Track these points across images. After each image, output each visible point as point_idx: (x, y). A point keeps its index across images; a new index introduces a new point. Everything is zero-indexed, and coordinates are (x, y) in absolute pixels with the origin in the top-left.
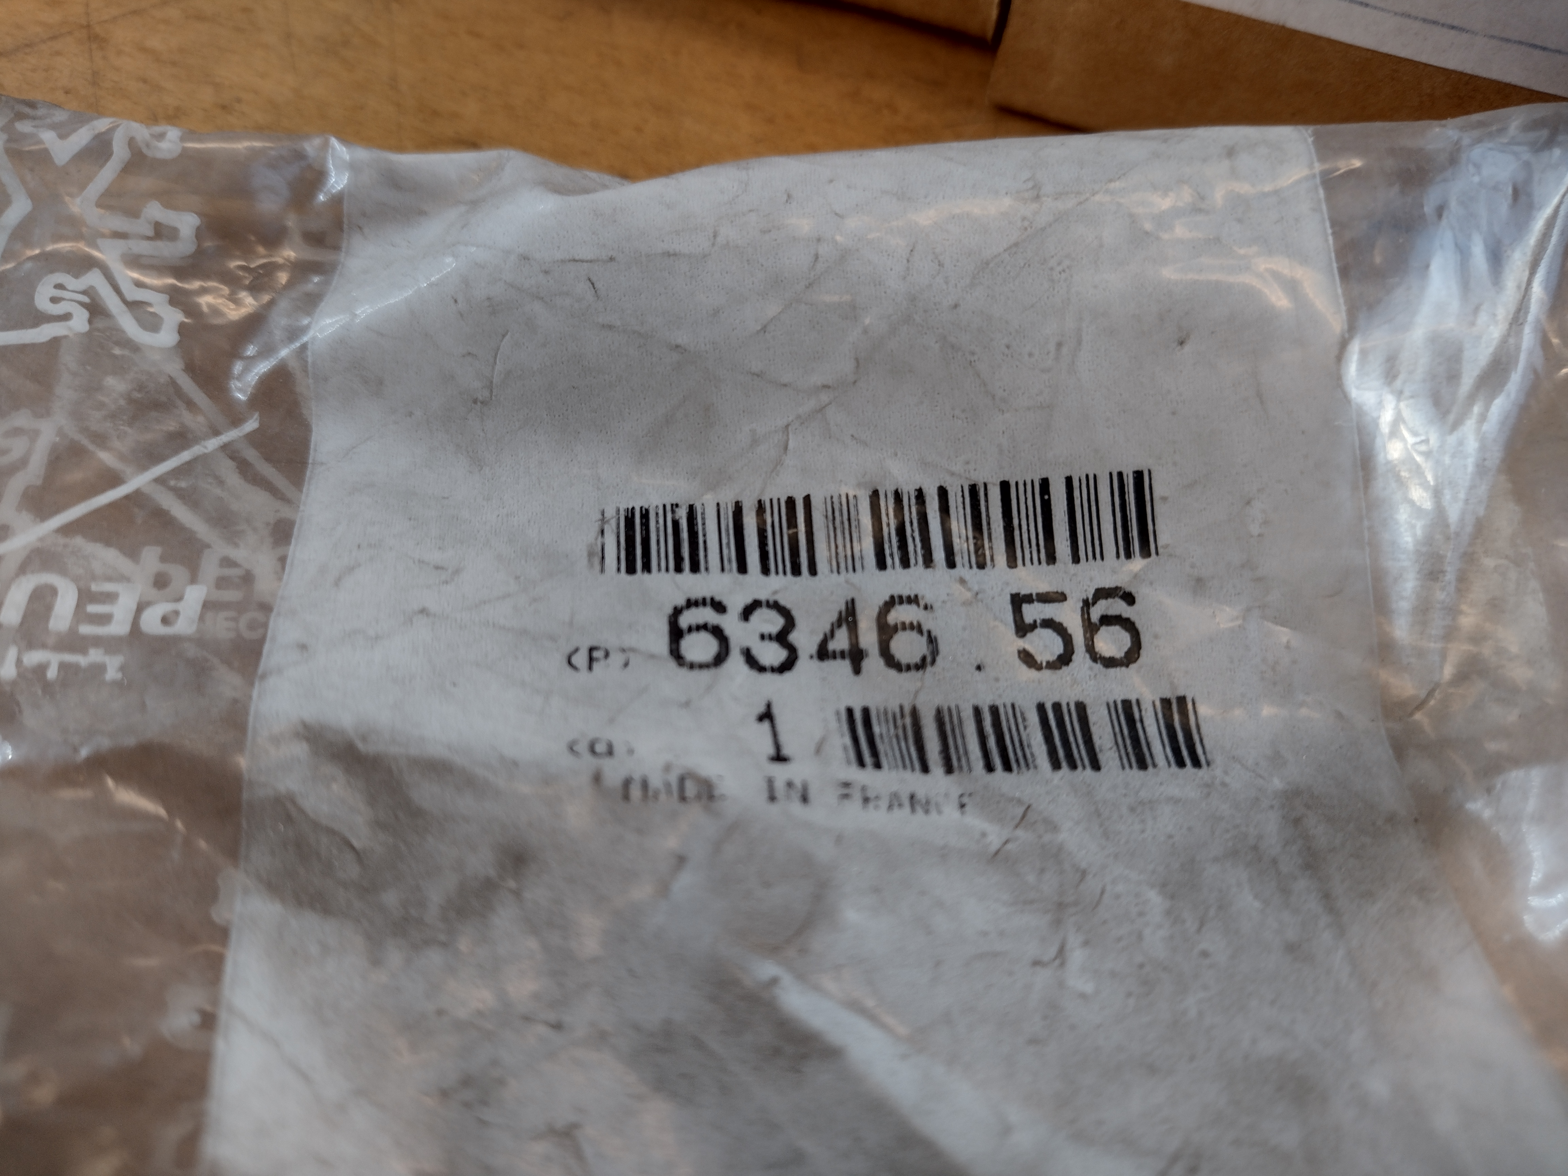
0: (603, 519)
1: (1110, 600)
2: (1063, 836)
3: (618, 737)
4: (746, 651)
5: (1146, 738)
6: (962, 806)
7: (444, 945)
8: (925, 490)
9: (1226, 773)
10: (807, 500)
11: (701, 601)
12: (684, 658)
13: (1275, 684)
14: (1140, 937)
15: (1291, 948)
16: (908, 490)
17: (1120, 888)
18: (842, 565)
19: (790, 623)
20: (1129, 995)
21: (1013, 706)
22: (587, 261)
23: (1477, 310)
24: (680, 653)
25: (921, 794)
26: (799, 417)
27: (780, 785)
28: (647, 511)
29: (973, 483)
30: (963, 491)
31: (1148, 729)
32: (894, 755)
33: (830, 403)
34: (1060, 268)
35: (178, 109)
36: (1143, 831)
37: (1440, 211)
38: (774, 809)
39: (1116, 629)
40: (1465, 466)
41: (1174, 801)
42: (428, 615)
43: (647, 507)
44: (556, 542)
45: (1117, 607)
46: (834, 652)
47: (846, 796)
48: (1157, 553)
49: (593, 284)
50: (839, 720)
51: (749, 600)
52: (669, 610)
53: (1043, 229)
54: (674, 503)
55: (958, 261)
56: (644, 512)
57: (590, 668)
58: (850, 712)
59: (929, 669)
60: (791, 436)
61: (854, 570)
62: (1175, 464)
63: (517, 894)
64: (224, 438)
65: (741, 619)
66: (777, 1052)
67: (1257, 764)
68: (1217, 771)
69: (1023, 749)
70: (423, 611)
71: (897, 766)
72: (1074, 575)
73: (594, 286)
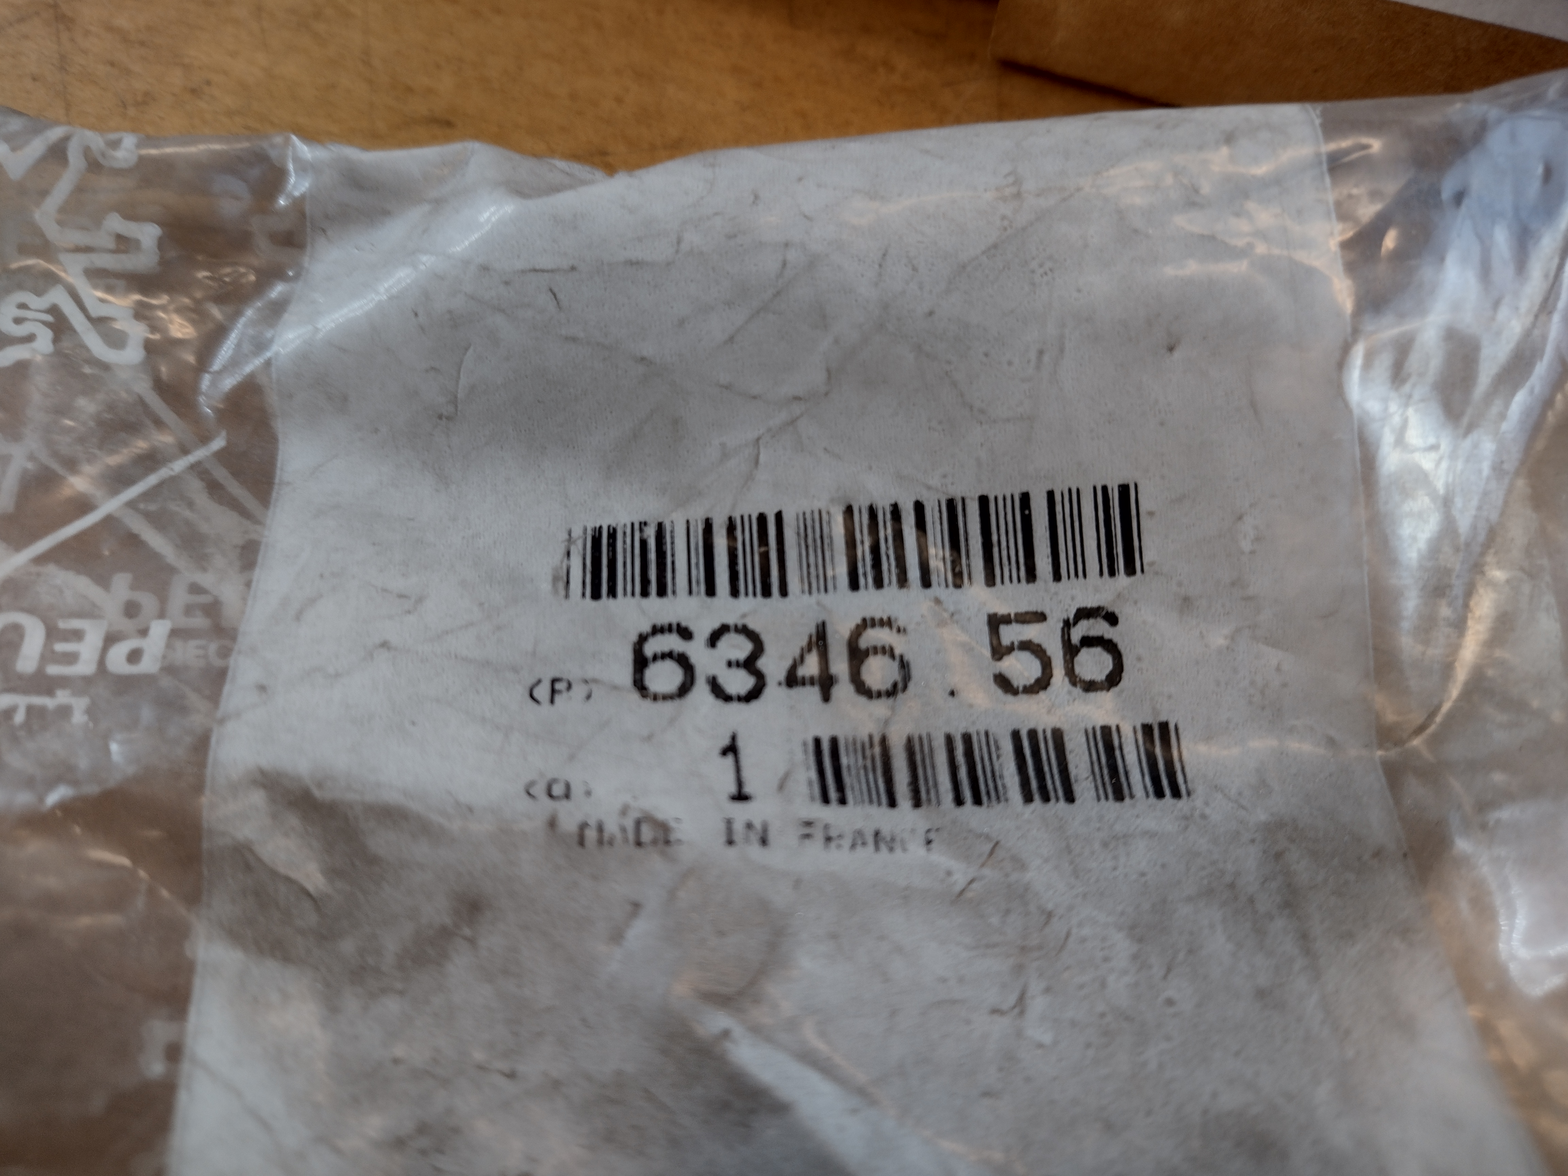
0: (570, 539)
1: (1092, 621)
2: (1029, 876)
3: (576, 777)
4: (711, 678)
5: (1125, 767)
6: (929, 842)
7: (401, 993)
8: (901, 505)
9: (1207, 804)
10: (779, 516)
11: (667, 627)
12: (648, 688)
13: (1263, 708)
14: (1103, 985)
15: (1261, 994)
16: (883, 505)
17: (1086, 931)
18: (814, 585)
19: (759, 648)
20: (1088, 1045)
21: (987, 734)
22: (548, 271)
23: (1496, 305)
24: (644, 683)
25: (886, 832)
26: (769, 430)
27: (739, 827)
28: (615, 530)
29: (950, 497)
30: (940, 506)
31: (1127, 757)
32: (861, 789)
33: (802, 415)
34: (1041, 271)
35: (147, 94)
36: (1115, 869)
37: (1459, 198)
38: (731, 853)
39: (1097, 651)
40: (1480, 471)
41: (1150, 835)
42: (389, 648)
43: (614, 526)
44: (522, 564)
45: (1098, 628)
46: (803, 678)
47: (807, 836)
48: (1142, 571)
49: (555, 295)
50: (806, 752)
51: (716, 625)
52: (634, 638)
53: (1024, 229)
54: (643, 520)
55: (933, 265)
56: (611, 531)
57: (552, 701)
58: (817, 742)
59: (900, 696)
60: (762, 450)
61: (826, 590)
62: (1163, 477)
63: (472, 942)
64: (191, 459)
65: (708, 646)
66: (726, 1106)
67: (1240, 794)
68: (1198, 801)
69: (994, 781)
70: (385, 645)
71: (863, 801)
72: (1056, 594)
73: (556, 298)
